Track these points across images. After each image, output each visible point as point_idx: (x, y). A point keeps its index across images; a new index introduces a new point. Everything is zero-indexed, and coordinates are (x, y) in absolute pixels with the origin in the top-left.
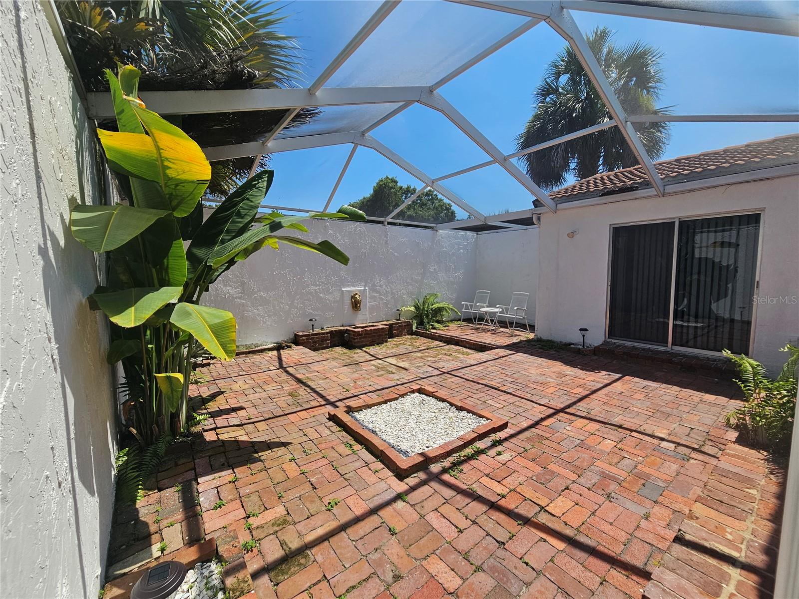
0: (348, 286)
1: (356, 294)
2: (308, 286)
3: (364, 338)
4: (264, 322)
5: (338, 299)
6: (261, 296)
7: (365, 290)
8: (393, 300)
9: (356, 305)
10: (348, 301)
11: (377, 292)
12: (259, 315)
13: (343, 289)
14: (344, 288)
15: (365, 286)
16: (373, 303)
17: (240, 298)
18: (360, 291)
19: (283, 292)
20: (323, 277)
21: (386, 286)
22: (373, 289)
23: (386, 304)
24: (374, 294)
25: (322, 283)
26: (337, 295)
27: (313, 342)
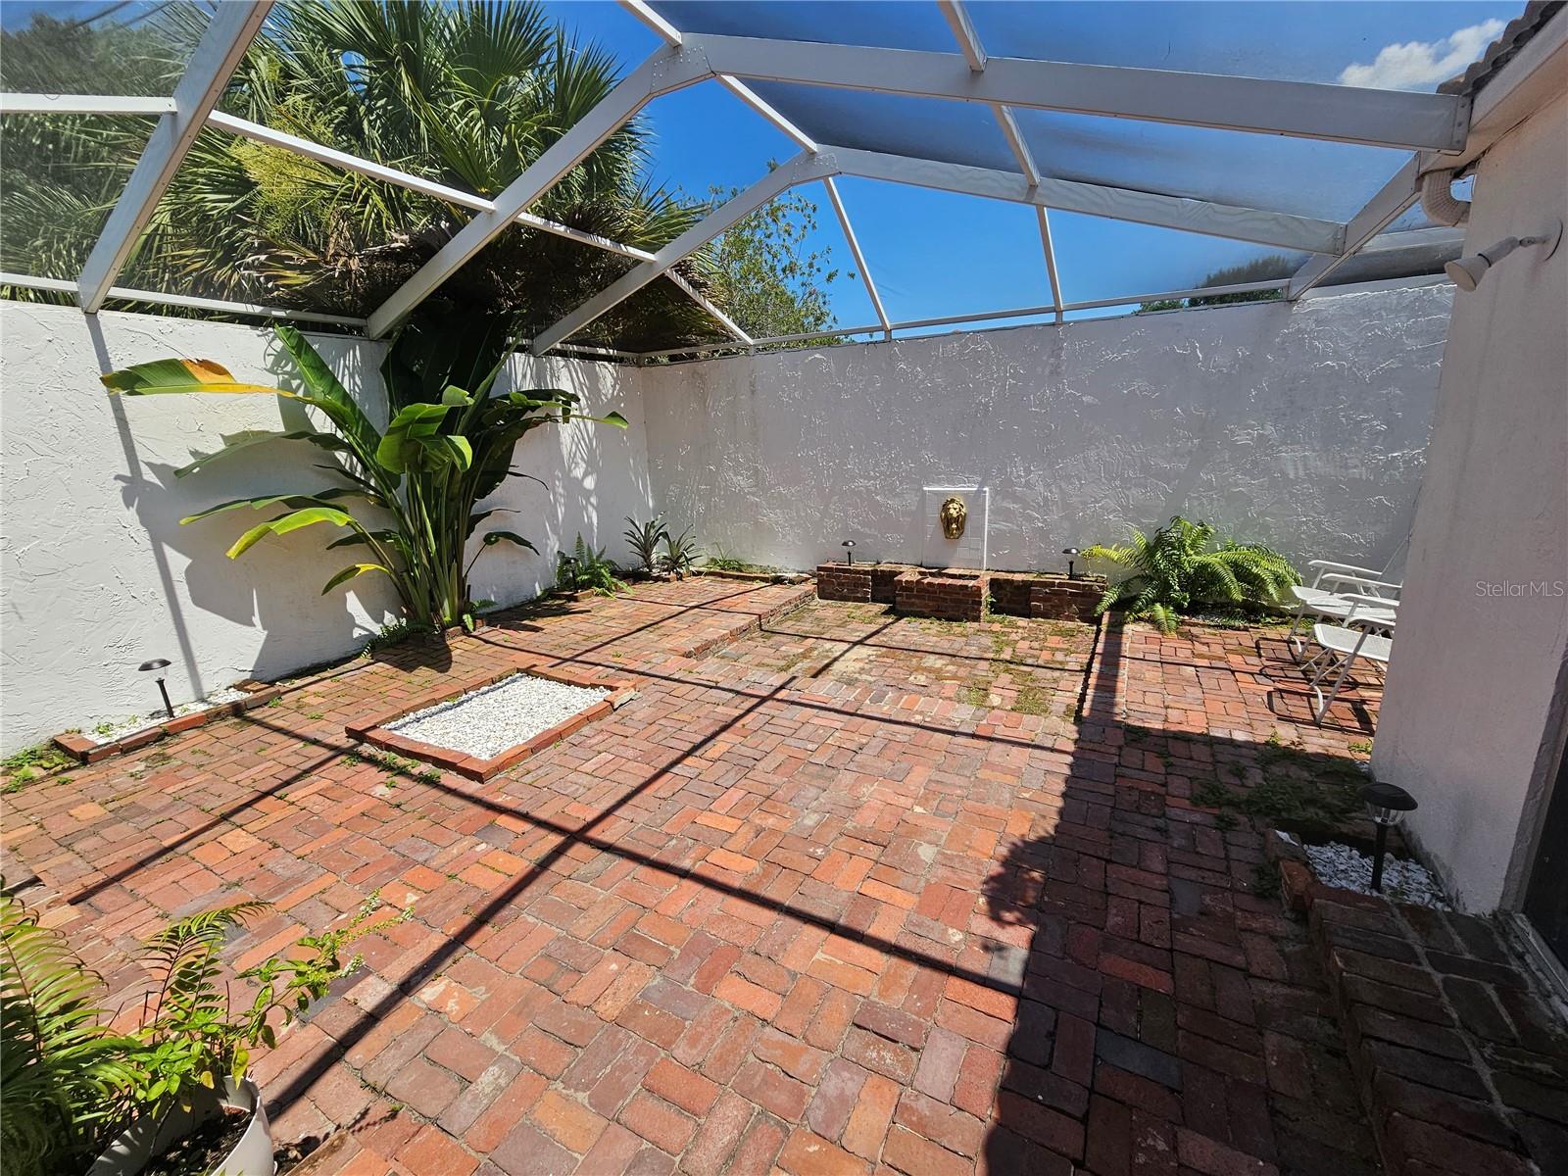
0: (939, 482)
1: (953, 501)
2: (853, 479)
3: (916, 597)
4: (784, 536)
5: (914, 508)
6: (780, 493)
7: (980, 493)
8: (1066, 525)
9: (952, 526)
10: (934, 515)
11: (1015, 499)
12: (777, 523)
13: (925, 489)
14: (928, 485)
15: (982, 485)
16: (1002, 526)
17: (753, 494)
18: (966, 495)
19: (813, 487)
20: (883, 461)
21: (1047, 486)
22: (1004, 492)
23: (1043, 534)
24: (1005, 504)
25: (881, 473)
26: (912, 501)
27: (839, 585)
